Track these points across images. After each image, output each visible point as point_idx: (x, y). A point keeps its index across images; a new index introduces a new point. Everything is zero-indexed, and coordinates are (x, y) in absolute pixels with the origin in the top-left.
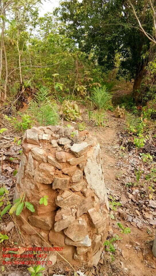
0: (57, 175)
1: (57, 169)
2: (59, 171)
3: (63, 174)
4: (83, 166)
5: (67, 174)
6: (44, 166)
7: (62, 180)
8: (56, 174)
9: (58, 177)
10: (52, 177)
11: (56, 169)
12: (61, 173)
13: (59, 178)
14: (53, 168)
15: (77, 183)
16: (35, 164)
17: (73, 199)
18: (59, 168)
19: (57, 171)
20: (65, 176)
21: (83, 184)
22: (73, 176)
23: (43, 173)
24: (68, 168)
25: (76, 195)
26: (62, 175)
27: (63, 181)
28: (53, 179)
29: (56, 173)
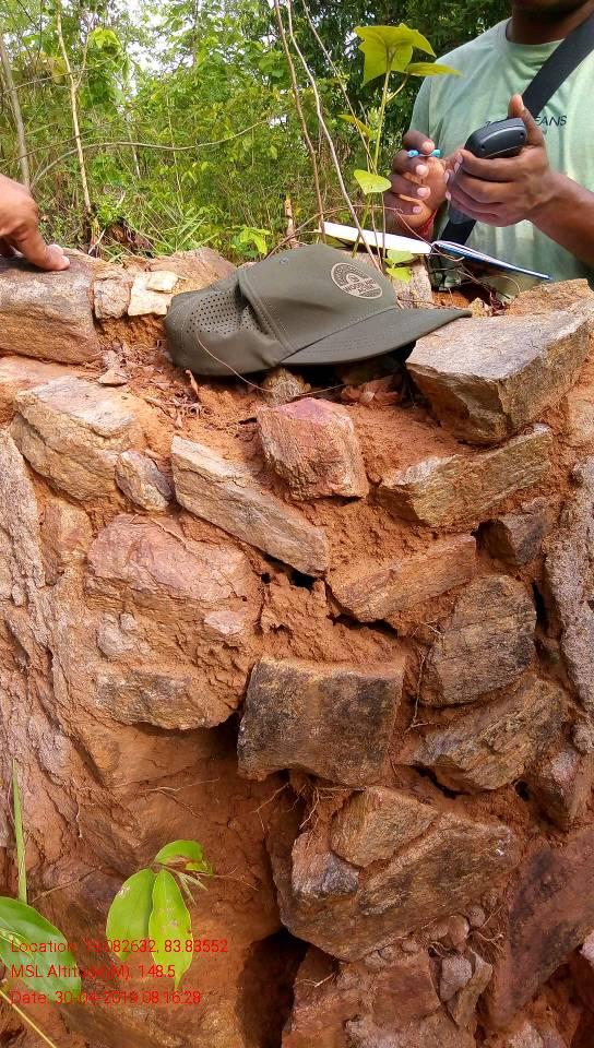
0: (283, 636)
1: (283, 578)
2: (304, 593)
3: (346, 619)
4: (536, 536)
5: (381, 626)
6: (136, 548)
7: (340, 681)
8: (275, 630)
9: (297, 655)
10: (224, 656)
11: (266, 578)
12: (322, 614)
13: (300, 667)
14: (231, 561)
15: (481, 703)
16: (56, 531)
17: (450, 864)
18: (301, 568)
19: (283, 593)
20: (367, 644)
21: (545, 717)
22: (447, 642)
23: (130, 622)
24: (387, 564)
25: (483, 828)
26: (330, 638)
27: (349, 693)
28: (239, 681)
29: (269, 619)
